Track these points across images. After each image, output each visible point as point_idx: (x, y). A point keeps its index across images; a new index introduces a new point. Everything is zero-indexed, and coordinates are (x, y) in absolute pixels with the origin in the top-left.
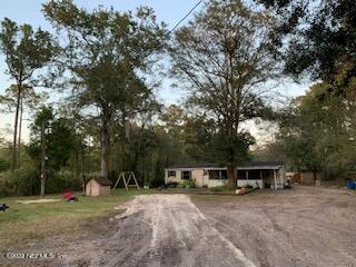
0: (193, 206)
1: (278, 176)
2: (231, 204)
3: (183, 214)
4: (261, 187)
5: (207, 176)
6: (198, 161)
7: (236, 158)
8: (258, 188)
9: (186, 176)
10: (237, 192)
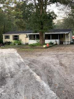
0: (18, 55)
1: (68, 37)
2: (39, 53)
3: (11, 59)
4: (58, 43)
5: (28, 38)
6: (23, 29)
7: (44, 27)
8: (56, 44)
9: (16, 38)
10: (44, 46)
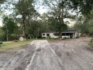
0: (47, 42)
5: (54, 35)
7: (61, 30)
9: (48, 35)
10: (61, 39)
